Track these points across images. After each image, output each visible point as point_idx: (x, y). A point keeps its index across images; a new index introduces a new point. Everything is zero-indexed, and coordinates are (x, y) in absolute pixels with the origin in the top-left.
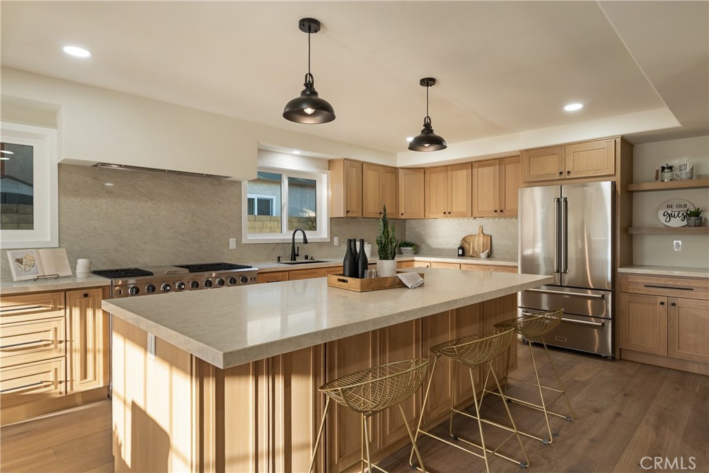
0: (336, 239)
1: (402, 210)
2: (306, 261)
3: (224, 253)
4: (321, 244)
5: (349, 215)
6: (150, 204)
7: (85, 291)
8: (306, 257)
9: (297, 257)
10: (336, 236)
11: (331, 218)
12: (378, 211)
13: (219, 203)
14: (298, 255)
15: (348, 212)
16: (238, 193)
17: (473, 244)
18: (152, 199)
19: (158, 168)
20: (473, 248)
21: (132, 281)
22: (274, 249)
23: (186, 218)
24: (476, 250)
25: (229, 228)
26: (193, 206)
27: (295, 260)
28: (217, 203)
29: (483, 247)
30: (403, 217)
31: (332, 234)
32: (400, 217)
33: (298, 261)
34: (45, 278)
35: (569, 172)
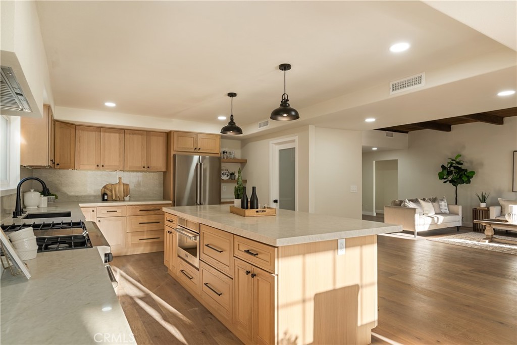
17: (115, 191)
20: (116, 194)
24: (118, 195)
29: (124, 192)
35: (199, 149)
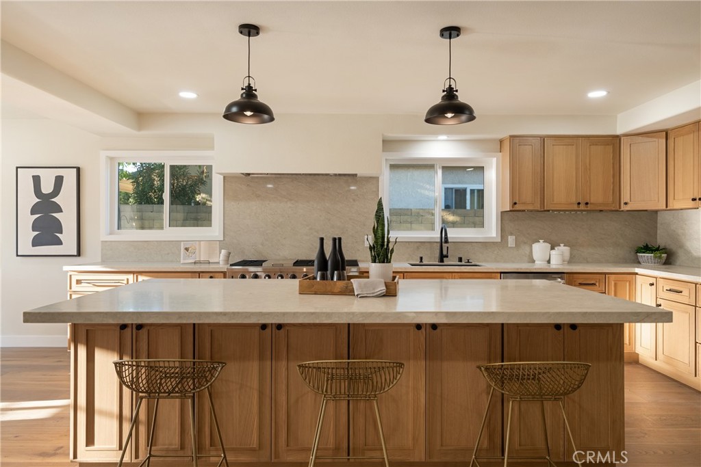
0: (511, 240)
1: (625, 197)
2: (460, 263)
3: (359, 250)
4: (486, 245)
5: (517, 207)
6: (289, 204)
7: (211, 275)
8: (460, 260)
9: (445, 259)
10: (511, 234)
11: (502, 212)
12: (574, 200)
13: (354, 200)
14: (447, 257)
15: (515, 203)
16: (374, 190)
18: (291, 200)
19: (302, 172)
21: (252, 269)
22: (418, 248)
23: (321, 216)
25: (364, 225)
26: (327, 205)
27: (443, 262)
28: (351, 200)
30: (628, 208)
31: (503, 232)
32: (622, 209)
33: (445, 263)
34: (200, 262)
